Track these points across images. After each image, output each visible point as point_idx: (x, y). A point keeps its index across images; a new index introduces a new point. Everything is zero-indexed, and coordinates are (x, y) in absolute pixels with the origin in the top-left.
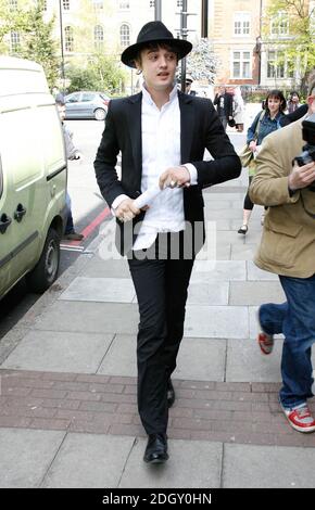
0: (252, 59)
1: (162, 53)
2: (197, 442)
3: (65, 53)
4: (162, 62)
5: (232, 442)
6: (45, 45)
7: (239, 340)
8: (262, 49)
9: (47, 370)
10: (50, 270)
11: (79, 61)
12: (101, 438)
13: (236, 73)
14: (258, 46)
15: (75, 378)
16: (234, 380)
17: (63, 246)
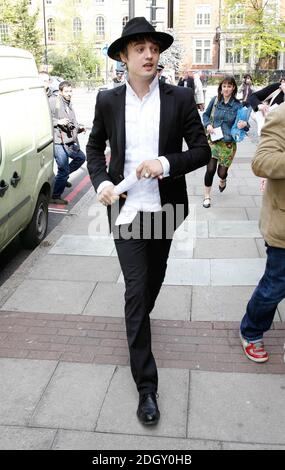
0: (212, 47)
1: (148, 45)
2: (168, 370)
3: (48, 42)
4: (148, 53)
5: (197, 369)
6: (30, 35)
7: (203, 287)
8: (221, 37)
9: (41, 311)
10: (40, 229)
11: (60, 49)
12: (87, 367)
13: (199, 58)
14: (218, 35)
15: (64, 318)
16: (198, 320)
17: (51, 209)
